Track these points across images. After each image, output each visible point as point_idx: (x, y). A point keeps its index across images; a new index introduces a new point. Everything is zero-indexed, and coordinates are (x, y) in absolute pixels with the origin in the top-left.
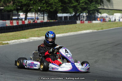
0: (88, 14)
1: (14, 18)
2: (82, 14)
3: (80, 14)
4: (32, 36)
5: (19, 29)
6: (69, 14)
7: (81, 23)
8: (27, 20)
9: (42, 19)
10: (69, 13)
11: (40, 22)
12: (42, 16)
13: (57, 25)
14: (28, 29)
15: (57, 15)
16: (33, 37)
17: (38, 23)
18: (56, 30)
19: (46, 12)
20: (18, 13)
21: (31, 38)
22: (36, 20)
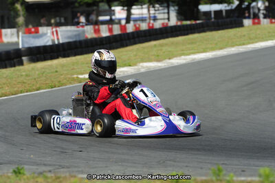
0: (269, 4)
1: (101, 18)
2: (254, 4)
3: (250, 4)
4: (143, 61)
5: (114, 44)
6: (226, 5)
7: (254, 23)
8: (132, 22)
9: (164, 19)
10: (225, 2)
11: (161, 26)
12: (164, 13)
13: (199, 32)
14: (135, 43)
15: (198, 10)
16: (146, 62)
17: (156, 29)
18: (198, 44)
19: (173, 2)
20: (110, 7)
21: (141, 64)
22: (152, 22)
